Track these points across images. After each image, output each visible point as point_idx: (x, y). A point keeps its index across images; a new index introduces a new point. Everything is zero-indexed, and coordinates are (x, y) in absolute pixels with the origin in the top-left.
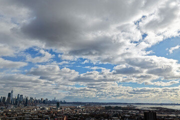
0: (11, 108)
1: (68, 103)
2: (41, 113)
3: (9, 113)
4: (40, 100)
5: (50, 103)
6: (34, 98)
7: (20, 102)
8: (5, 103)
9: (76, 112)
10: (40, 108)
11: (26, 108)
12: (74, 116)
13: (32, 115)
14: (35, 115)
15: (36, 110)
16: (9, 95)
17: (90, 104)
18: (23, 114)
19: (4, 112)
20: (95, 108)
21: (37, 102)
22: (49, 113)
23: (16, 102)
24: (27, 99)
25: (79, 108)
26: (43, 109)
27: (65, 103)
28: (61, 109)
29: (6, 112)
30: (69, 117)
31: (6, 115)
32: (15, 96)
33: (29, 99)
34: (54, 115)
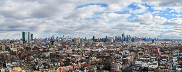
0: (125, 43)
1: (160, 40)
2: (143, 46)
3: (124, 46)
4: (141, 38)
5: (148, 40)
6: (137, 37)
7: (129, 40)
8: (121, 40)
9: (166, 45)
10: (141, 43)
11: (133, 43)
12: (165, 48)
13: (137, 47)
14: (139, 47)
15: (139, 44)
16: (123, 35)
17: (175, 40)
18: (132, 47)
19: (121, 45)
20: (179, 43)
21: (139, 39)
22: (147, 46)
23: (127, 40)
24: (133, 38)
25: (167, 43)
26: (144, 44)
27: (158, 40)
28: (155, 44)
29: (123, 45)
30: (161, 49)
31: (123, 47)
32: (126, 36)
33: (134, 38)
34: (151, 48)
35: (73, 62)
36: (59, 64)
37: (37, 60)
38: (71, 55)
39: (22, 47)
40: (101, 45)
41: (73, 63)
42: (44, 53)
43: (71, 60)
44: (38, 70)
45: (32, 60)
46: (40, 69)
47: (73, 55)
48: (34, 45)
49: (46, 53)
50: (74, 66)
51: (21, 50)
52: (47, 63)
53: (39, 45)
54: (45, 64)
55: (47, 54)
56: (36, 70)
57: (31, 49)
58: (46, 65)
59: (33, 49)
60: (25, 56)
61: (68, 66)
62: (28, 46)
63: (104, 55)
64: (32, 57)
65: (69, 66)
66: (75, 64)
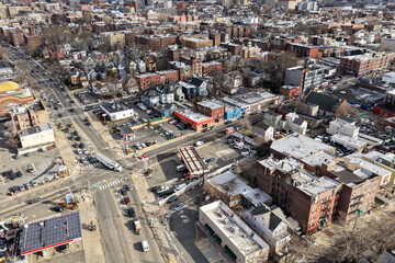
35: (181, 60)
36: (142, 65)
37: (80, 57)
38: (185, 38)
39: (39, 15)
40: (305, 6)
41: (178, 64)
42: (106, 34)
43: (176, 55)
44: (80, 86)
45: (66, 57)
46: (83, 84)
47: (191, 39)
48: (85, 7)
49: (112, 33)
50: (179, 70)
51: (33, 26)
52: (107, 65)
53: (102, 8)
54: (100, 69)
55: (116, 37)
56: (73, 85)
57: (69, 21)
58: (102, 72)
59: (77, 21)
60: (43, 46)
61: (161, 73)
62: (61, 12)
63: (289, 42)
64: (68, 47)
65: (165, 72)
66: (183, 65)
